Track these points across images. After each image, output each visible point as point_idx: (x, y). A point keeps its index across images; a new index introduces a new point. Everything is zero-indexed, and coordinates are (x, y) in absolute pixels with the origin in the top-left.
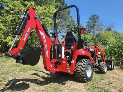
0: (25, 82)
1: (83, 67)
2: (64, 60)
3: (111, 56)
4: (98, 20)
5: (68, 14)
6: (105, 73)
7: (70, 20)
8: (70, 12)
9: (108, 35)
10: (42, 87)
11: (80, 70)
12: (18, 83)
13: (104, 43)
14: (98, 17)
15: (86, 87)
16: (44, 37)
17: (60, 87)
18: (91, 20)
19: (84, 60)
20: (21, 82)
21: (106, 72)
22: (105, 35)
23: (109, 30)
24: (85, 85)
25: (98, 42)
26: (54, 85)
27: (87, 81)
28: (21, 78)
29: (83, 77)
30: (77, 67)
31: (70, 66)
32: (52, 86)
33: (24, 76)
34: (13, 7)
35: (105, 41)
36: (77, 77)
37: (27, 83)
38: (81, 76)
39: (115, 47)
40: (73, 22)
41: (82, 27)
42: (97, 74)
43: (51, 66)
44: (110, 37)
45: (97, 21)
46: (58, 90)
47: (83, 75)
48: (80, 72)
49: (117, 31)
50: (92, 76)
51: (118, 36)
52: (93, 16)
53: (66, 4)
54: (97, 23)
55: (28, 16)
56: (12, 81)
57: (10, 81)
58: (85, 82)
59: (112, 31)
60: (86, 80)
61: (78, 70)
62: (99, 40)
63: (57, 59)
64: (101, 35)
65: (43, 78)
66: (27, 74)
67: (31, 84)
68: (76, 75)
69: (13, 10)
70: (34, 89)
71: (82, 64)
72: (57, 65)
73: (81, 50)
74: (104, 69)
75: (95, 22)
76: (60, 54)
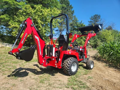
0: (27, 71)
1: (69, 64)
2: (53, 57)
3: (104, 54)
4: (100, 19)
5: (72, 14)
6: (91, 69)
7: (73, 19)
8: (74, 12)
9: (108, 33)
10: (37, 76)
11: (66, 66)
12: (22, 71)
13: (103, 40)
14: (99, 17)
15: (68, 79)
16: (38, 40)
17: (49, 78)
18: (92, 20)
19: (71, 58)
20: (24, 70)
21: (93, 68)
22: (104, 33)
23: (110, 28)
24: (69, 77)
25: (98, 39)
26: (46, 75)
27: (72, 75)
28: (25, 67)
29: (68, 72)
30: (65, 63)
31: (57, 63)
32: (45, 76)
33: (28, 66)
34: (25, 10)
35: (104, 39)
36: (64, 71)
37: (28, 71)
38: (66, 70)
39: (107, 47)
40: (76, 21)
41: (84, 25)
42: (84, 69)
43: (44, 62)
44: (109, 36)
45: (98, 20)
46: (47, 79)
47: (68, 70)
48: (66, 68)
49: (117, 30)
50: (76, 71)
51: (117, 35)
52: (95, 15)
53: (71, 5)
54: (98, 22)
55: (26, 25)
56: (18, 69)
57: (17, 69)
58: (70, 76)
59: (112, 30)
60: (70, 74)
61: (65, 66)
62: (98, 38)
63: (49, 56)
64: (100, 34)
65: (41, 69)
66: (30, 65)
67: (30, 73)
68: (63, 70)
69: (25, 12)
70: (31, 77)
71: (68, 62)
72: (49, 61)
73: (69, 50)
74: (90, 66)
75: (97, 22)
76: (51, 53)
